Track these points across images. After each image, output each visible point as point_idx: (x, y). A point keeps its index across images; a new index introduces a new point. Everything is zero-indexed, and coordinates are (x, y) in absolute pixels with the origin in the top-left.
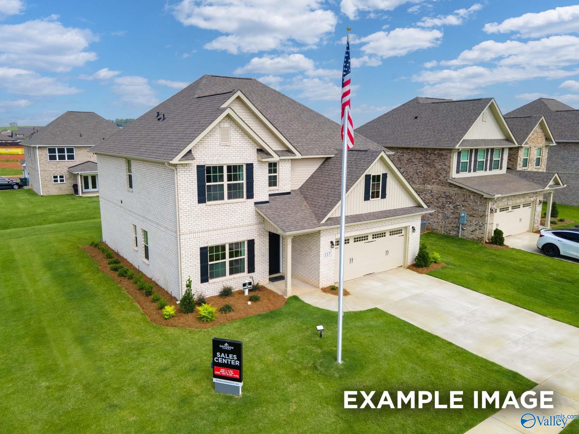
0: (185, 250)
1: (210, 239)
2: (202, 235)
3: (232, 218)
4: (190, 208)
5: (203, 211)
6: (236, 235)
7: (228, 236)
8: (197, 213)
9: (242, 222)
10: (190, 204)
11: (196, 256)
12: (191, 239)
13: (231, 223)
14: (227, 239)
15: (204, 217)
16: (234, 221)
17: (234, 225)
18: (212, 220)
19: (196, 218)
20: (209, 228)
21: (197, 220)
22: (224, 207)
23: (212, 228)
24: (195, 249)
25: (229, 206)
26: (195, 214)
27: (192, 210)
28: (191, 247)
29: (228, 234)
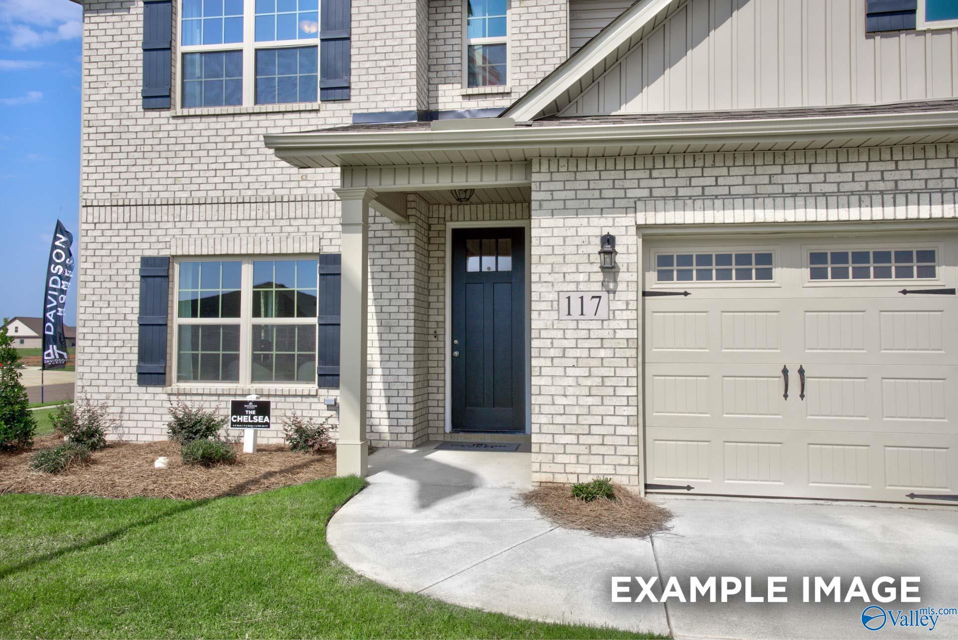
0: (95, 259)
1: (177, 232)
2: (152, 218)
3: (261, 165)
4: (117, 123)
5: (161, 135)
6: (278, 229)
7: (245, 230)
8: (140, 142)
9: (303, 184)
10: (117, 110)
11: (129, 285)
12: (115, 226)
13: (257, 186)
14: (237, 241)
15: (163, 155)
16: (270, 178)
17: (269, 192)
18: (188, 167)
19: (136, 155)
20: (178, 194)
21: (139, 162)
22: (233, 125)
23: (187, 194)
24: (126, 259)
25: (254, 124)
26: (132, 142)
27: (122, 129)
28: (114, 253)
29: (243, 223)
